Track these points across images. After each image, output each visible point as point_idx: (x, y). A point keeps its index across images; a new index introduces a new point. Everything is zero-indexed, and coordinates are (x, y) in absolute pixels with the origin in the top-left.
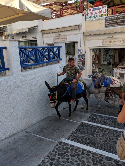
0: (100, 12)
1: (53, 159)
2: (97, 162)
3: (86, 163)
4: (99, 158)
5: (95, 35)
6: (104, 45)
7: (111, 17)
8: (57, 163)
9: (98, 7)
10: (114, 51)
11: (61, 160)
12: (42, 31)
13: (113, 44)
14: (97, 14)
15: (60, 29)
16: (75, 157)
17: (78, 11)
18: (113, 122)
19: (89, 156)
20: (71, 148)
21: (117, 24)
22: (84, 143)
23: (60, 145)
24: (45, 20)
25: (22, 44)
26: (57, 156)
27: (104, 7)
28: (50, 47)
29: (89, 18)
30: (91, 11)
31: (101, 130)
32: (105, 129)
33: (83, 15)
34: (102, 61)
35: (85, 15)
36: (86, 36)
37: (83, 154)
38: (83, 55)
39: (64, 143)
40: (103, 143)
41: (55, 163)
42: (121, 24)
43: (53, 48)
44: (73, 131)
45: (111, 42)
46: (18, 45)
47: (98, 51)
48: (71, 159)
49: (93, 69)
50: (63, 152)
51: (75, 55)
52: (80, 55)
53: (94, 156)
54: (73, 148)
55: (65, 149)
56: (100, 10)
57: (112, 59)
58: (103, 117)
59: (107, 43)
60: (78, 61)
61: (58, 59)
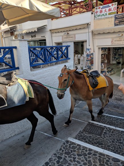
0: (110, 10)
1: (60, 158)
2: (103, 162)
3: (92, 163)
5: (104, 33)
6: (113, 44)
7: (121, 14)
8: (64, 162)
9: (108, 5)
11: (68, 159)
12: (51, 30)
13: (122, 43)
14: (106, 12)
15: (68, 28)
16: (82, 156)
17: (87, 10)
18: (121, 123)
19: (96, 156)
20: (78, 147)
22: (90, 143)
23: (67, 144)
24: (54, 19)
25: (32, 43)
26: (64, 155)
27: (114, 5)
28: (59, 47)
29: (98, 16)
30: (100, 9)
31: (108, 130)
32: (113, 130)
33: (92, 13)
34: (111, 61)
35: (94, 13)
36: (95, 34)
37: (89, 154)
38: (91, 54)
39: (71, 142)
40: (111, 144)
41: (62, 162)
43: (62, 48)
44: (80, 131)
45: (121, 40)
46: (27, 44)
47: (107, 50)
48: (78, 158)
49: (101, 69)
50: (70, 151)
51: (83, 54)
52: (89, 54)
53: (101, 156)
54: (80, 148)
55: (72, 148)
56: (110, 8)
57: (121, 59)
58: (111, 117)
59: (117, 42)
60: (87, 60)
61: (67, 58)
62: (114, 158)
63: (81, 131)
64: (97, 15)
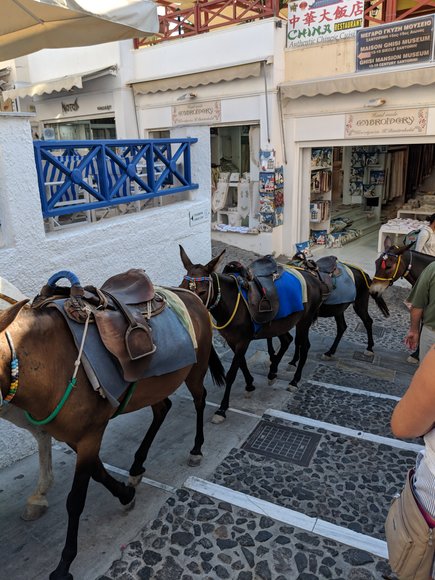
0: (340, 13)
1: (151, 557)
2: (313, 568)
3: (273, 571)
4: (321, 555)
5: (320, 96)
6: (353, 135)
7: (378, 29)
8: (167, 572)
10: (389, 155)
11: (182, 560)
13: (384, 131)
14: (329, 20)
15: (194, 78)
16: (234, 549)
17: (260, 13)
18: (378, 416)
19: (286, 546)
20: (222, 513)
21: (399, 55)
22: (269, 494)
23: (181, 503)
24: (142, 44)
25: (65, 131)
26: (168, 544)
28: (156, 146)
29: (300, 34)
31: (333, 444)
32: (349, 442)
33: (278, 25)
34: (344, 194)
35: (284, 23)
36: (289, 100)
37: (263, 537)
38: (276, 171)
39: (197, 493)
40: (341, 493)
41: (158, 572)
42: (414, 54)
43: (167, 147)
44: (234, 450)
45: (380, 122)
46: (29, 133)
47: (330, 156)
48: (219, 556)
49: (311, 223)
50: (192, 530)
51: (249, 171)
52: (268, 171)
53: (304, 544)
54: (228, 515)
55: (199, 519)
56: (341, 5)
57: (380, 187)
58: (342, 395)
59: (365, 128)
60: (261, 193)
61: (185, 184)
62: (353, 551)
63: (236, 450)
64: (295, 31)
